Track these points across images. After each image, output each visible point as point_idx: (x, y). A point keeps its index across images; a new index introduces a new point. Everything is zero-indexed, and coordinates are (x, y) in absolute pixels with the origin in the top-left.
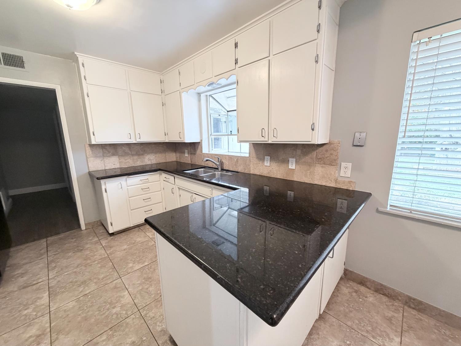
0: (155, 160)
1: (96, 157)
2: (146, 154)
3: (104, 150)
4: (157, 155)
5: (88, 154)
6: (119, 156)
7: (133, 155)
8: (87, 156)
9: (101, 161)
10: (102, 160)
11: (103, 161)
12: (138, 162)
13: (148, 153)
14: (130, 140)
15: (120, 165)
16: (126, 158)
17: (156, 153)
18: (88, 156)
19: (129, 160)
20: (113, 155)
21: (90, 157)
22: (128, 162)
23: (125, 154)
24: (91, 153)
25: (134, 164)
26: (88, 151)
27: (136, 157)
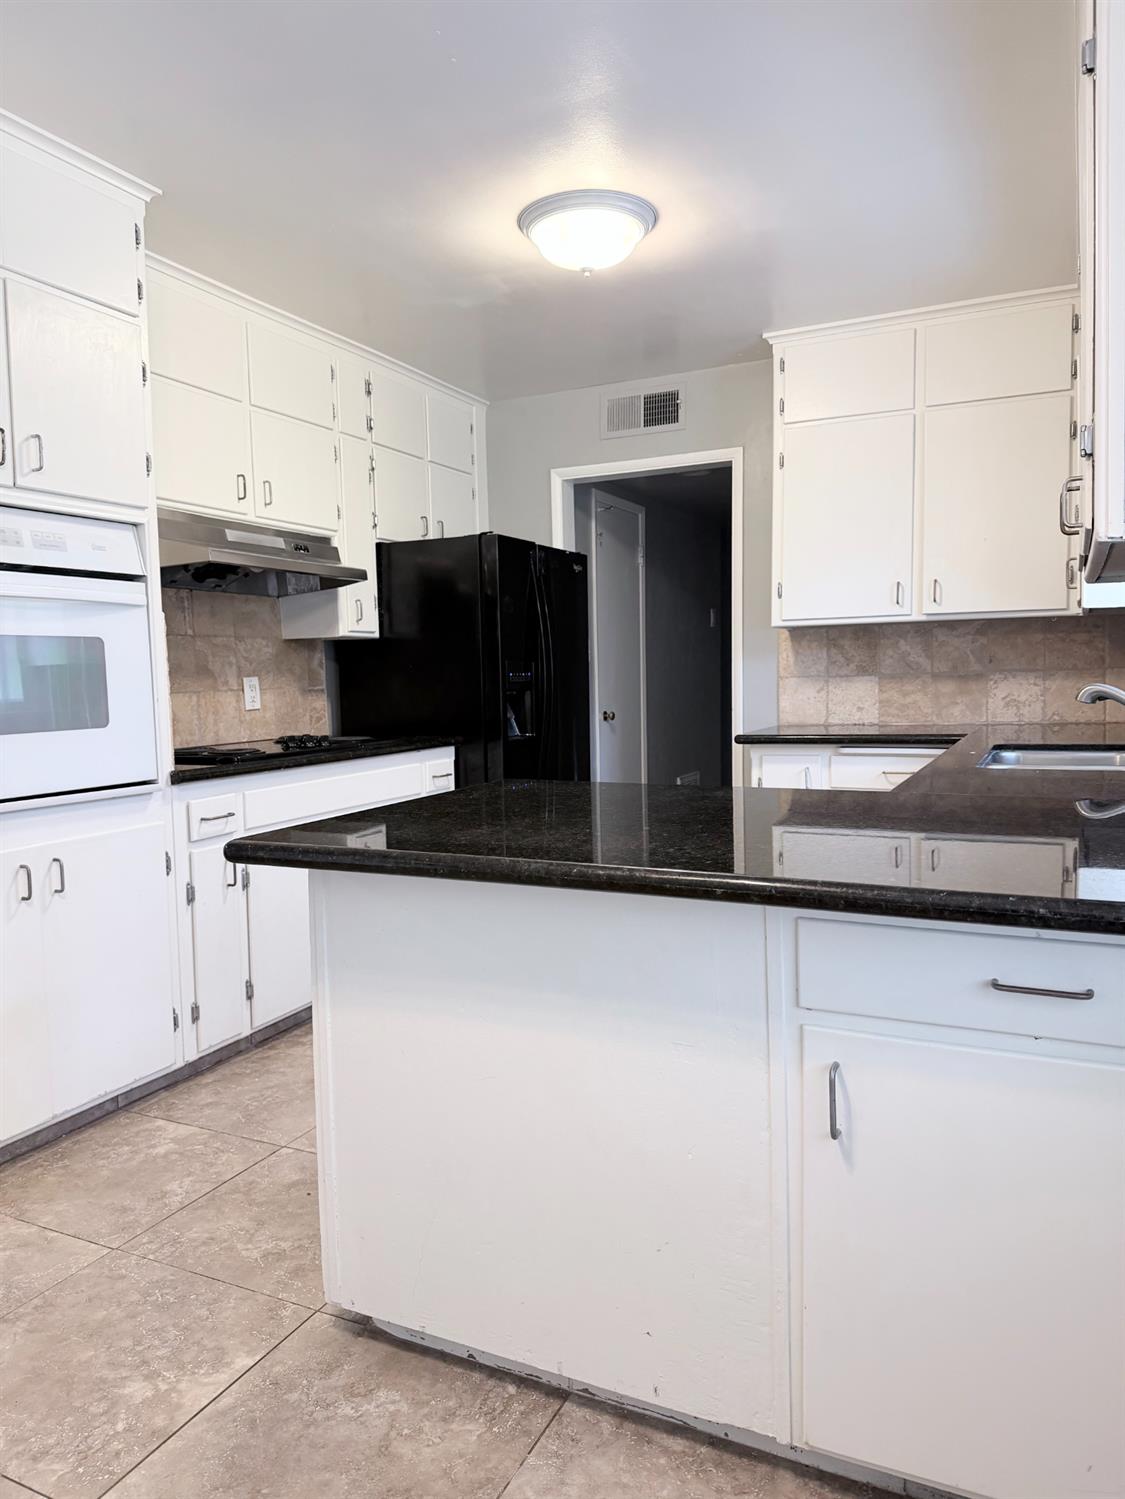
0: (1038, 706)
1: (804, 675)
2: (997, 676)
3: (834, 651)
4: (1054, 684)
5: (783, 663)
6: (882, 677)
7: (936, 676)
8: (781, 669)
9: (818, 692)
10: (822, 689)
11: (823, 693)
12: (956, 711)
13: (1009, 672)
14: (897, 610)
15: (881, 715)
16: (908, 688)
17: (1047, 672)
18: (782, 673)
19: (918, 697)
20: (863, 671)
21: (786, 675)
22: (915, 702)
23: (907, 672)
24: (792, 660)
25: (939, 715)
26: (784, 656)
27: (947, 687)
